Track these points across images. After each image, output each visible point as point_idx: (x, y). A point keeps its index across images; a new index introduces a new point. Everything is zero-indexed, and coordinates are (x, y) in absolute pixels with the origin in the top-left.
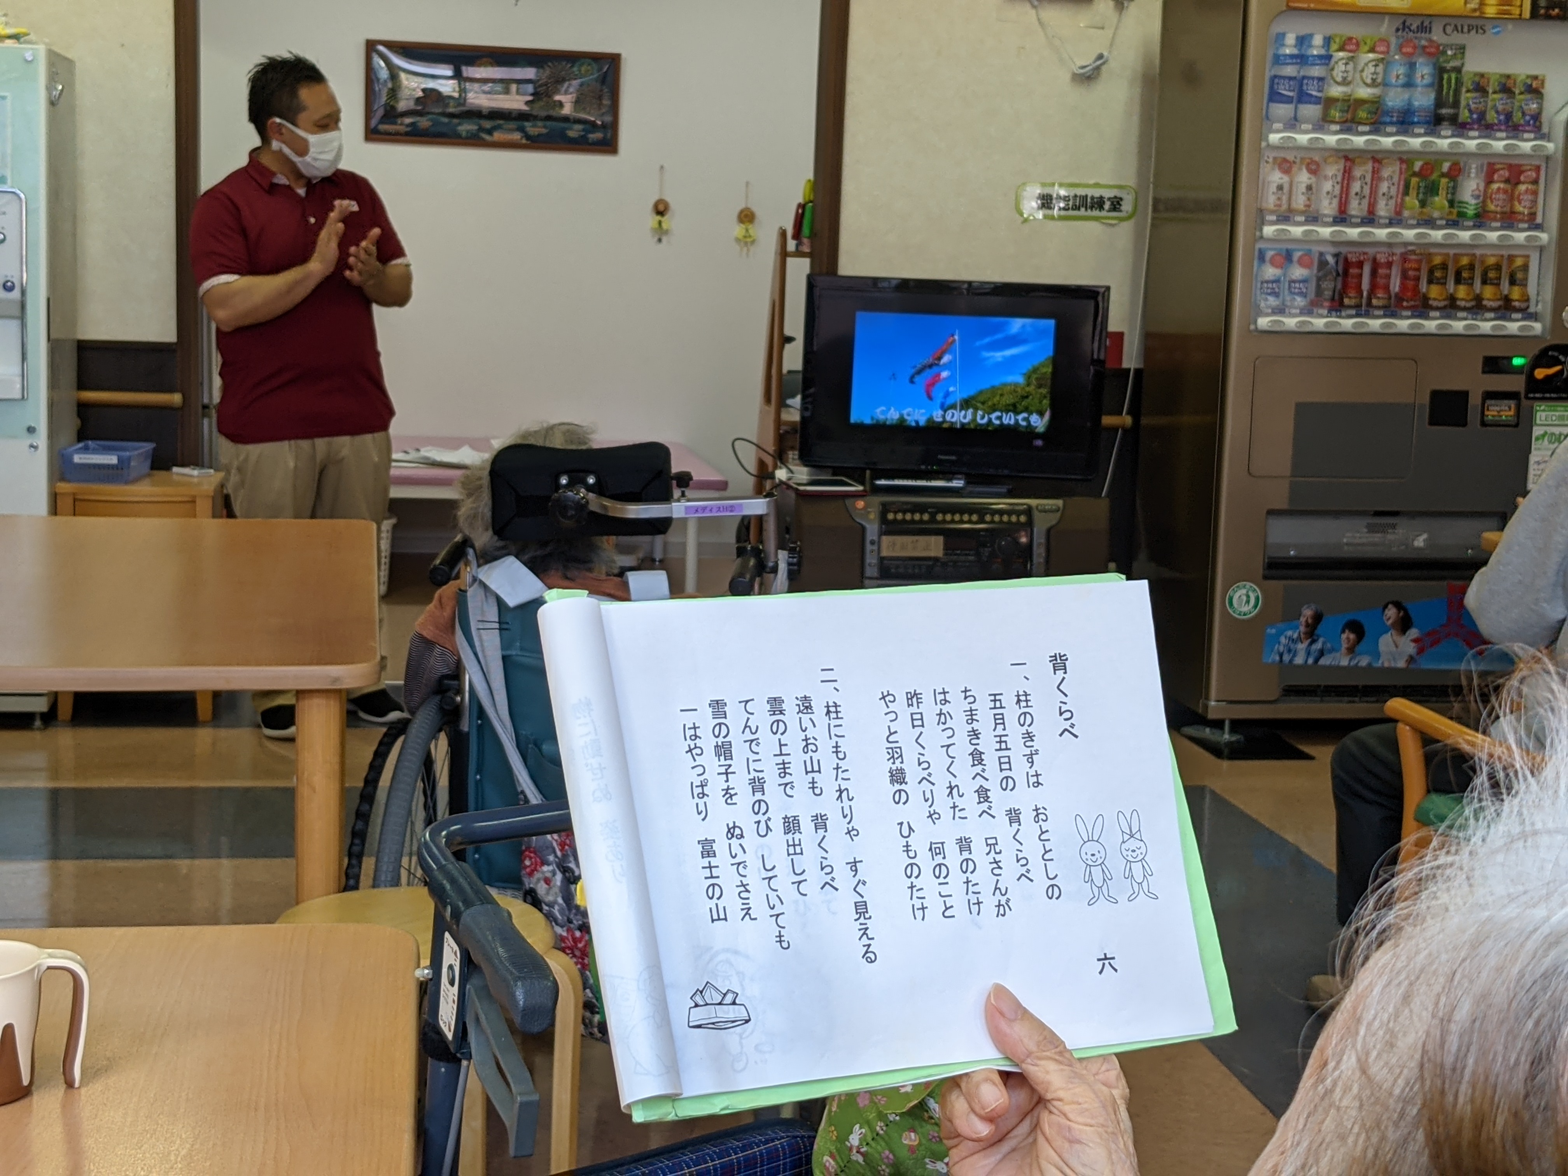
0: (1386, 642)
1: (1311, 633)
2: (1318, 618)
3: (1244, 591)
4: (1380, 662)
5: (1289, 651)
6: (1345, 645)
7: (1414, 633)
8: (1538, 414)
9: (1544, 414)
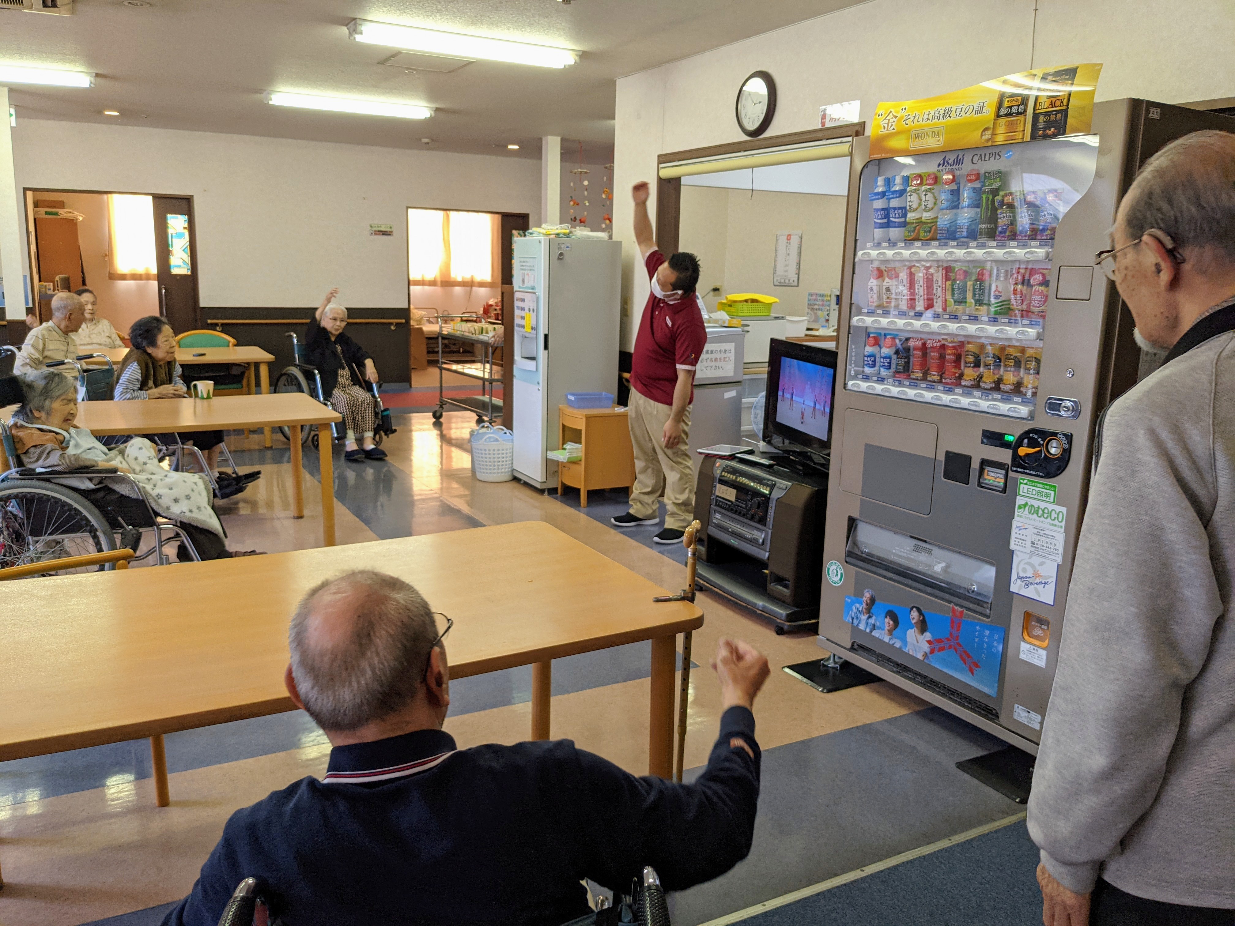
0: (912, 634)
1: (869, 610)
2: (873, 601)
3: (835, 567)
4: (907, 649)
5: (857, 618)
6: (887, 628)
7: (928, 636)
8: (1022, 486)
9: (1026, 487)
